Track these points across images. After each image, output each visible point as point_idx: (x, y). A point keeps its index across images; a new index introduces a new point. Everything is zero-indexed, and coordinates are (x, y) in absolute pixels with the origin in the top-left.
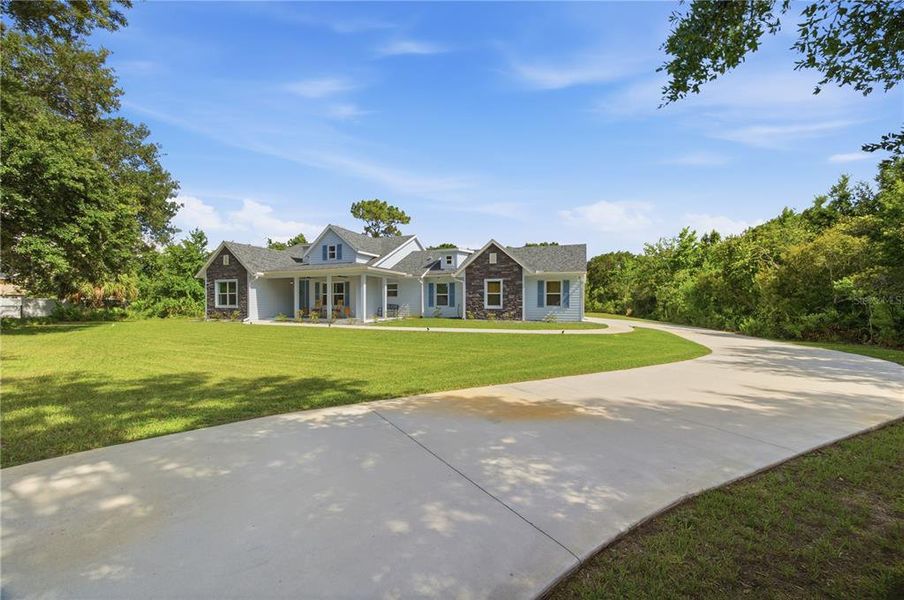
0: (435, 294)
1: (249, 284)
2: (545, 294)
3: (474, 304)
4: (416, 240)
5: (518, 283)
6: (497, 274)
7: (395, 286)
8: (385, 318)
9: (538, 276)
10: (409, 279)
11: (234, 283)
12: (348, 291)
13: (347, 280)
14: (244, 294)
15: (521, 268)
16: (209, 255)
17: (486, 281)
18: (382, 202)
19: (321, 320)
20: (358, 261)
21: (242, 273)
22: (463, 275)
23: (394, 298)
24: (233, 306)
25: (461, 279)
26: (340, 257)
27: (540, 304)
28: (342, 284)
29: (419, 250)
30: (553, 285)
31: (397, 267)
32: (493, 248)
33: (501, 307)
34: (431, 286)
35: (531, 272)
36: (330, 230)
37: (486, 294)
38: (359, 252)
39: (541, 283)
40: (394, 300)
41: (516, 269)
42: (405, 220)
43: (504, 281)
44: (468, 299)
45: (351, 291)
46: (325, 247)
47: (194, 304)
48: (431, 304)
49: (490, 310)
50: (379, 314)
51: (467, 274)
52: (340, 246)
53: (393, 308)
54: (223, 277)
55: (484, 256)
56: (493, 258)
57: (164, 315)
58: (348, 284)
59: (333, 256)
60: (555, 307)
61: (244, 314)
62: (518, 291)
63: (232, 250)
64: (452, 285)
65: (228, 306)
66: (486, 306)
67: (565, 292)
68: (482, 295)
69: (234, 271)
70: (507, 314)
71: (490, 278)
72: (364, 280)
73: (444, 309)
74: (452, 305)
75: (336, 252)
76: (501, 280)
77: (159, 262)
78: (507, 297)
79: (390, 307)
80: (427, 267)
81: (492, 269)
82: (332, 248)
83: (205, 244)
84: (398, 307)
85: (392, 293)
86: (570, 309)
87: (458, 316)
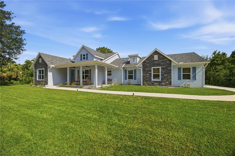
0: (128, 75)
1: (48, 70)
2: (182, 74)
3: (146, 78)
4: (118, 54)
5: (169, 68)
6: (158, 65)
7: (110, 71)
8: (106, 85)
9: (178, 65)
10: (116, 68)
11: (43, 70)
12: (90, 73)
13: (90, 68)
14: (46, 74)
15: (170, 61)
17: (152, 68)
19: (77, 86)
20: (95, 60)
21: (46, 66)
22: (141, 66)
23: (110, 76)
24: (43, 80)
26: (87, 59)
27: (179, 78)
28: (88, 70)
29: (119, 58)
30: (187, 70)
32: (156, 53)
33: (160, 80)
34: (126, 71)
36: (83, 48)
37: (152, 74)
38: (95, 56)
39: (179, 69)
40: (110, 77)
41: (168, 62)
43: (161, 68)
44: (143, 76)
45: (92, 73)
46: (81, 55)
48: (126, 79)
49: (154, 81)
50: (104, 83)
51: (143, 65)
52: (87, 54)
53: (110, 80)
54: (40, 68)
55: (151, 56)
56: (156, 57)
58: (90, 70)
59: (84, 58)
60: (187, 80)
61: (46, 83)
62: (169, 72)
63: (42, 56)
64: (135, 70)
65: (41, 80)
66: (153, 80)
67: (193, 73)
68: (150, 74)
69: (43, 65)
70: (163, 84)
71: (154, 66)
72: (96, 67)
73: (132, 81)
74: (135, 79)
75: (85, 57)
76: (160, 68)
78: (163, 75)
79: (108, 80)
80: (124, 63)
81: (156, 62)
82: (84, 55)
84: (112, 80)
85: (109, 74)
86: (196, 81)
87: (138, 84)
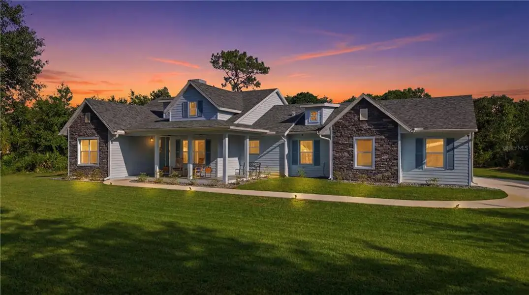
0: (299, 152)
2: (425, 153)
3: (342, 163)
4: (277, 93)
5: (392, 141)
6: (368, 132)
9: (417, 133)
12: (209, 149)
13: (208, 137)
14: (105, 152)
15: (396, 125)
16: (74, 110)
17: (354, 138)
18: (241, 52)
19: (182, 180)
20: (219, 117)
21: (103, 131)
22: (330, 133)
24: (94, 164)
25: (328, 136)
26: (201, 114)
27: (419, 165)
29: (282, 104)
31: (257, 124)
32: (364, 103)
33: (372, 168)
34: (295, 143)
35: (409, 130)
36: (191, 86)
37: (355, 153)
39: (419, 141)
41: (391, 126)
42: (265, 70)
43: (376, 139)
44: (335, 158)
45: (212, 149)
46: (184, 103)
47: (60, 158)
48: (294, 162)
49: (360, 170)
51: (334, 131)
52: (200, 103)
53: (255, 166)
54: (85, 135)
55: (354, 111)
56: (364, 114)
57: (32, 167)
58: (209, 141)
61: (105, 172)
62: (393, 150)
64: (317, 143)
66: (356, 166)
67: (449, 151)
68: (351, 154)
69: (96, 129)
70: (380, 176)
71: (360, 135)
73: (310, 168)
74: (317, 163)
75: (196, 109)
76: (373, 138)
77: (29, 116)
78: (380, 156)
79: (252, 165)
81: (363, 126)
83: (70, 98)
84: (260, 165)
86: (456, 171)
87: (323, 175)
